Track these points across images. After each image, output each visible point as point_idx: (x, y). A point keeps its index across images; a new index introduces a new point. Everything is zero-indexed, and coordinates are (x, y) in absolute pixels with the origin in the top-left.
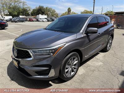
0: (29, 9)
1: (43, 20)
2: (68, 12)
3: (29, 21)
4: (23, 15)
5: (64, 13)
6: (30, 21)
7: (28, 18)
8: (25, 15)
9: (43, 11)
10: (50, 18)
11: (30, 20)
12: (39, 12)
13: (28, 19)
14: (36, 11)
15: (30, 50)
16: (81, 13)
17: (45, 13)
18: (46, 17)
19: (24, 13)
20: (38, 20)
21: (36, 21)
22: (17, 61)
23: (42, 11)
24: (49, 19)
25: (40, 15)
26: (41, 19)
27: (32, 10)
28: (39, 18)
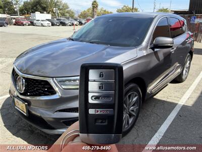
0: (17, 2)
1: (42, 22)
2: (93, 9)
3: (15, 25)
4: (5, 13)
5: (85, 11)
6: (18, 25)
7: (14, 19)
8: (8, 14)
9: (45, 6)
10: (57, 20)
11: (18, 23)
12: (37, 8)
13: (14, 21)
14: (30, 6)
15: (53, 80)
16: (117, 11)
17: (49, 10)
18: (49, 16)
19: (7, 9)
20: (32, 24)
21: (29, 25)
22: (24, 101)
23: (42, 5)
24: (55, 21)
25: (37, 12)
26: (38, 20)
27: (22, 3)
28: (35, 19)
